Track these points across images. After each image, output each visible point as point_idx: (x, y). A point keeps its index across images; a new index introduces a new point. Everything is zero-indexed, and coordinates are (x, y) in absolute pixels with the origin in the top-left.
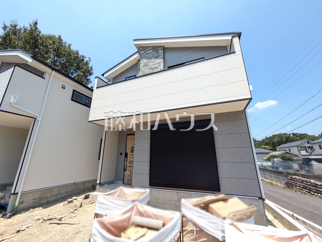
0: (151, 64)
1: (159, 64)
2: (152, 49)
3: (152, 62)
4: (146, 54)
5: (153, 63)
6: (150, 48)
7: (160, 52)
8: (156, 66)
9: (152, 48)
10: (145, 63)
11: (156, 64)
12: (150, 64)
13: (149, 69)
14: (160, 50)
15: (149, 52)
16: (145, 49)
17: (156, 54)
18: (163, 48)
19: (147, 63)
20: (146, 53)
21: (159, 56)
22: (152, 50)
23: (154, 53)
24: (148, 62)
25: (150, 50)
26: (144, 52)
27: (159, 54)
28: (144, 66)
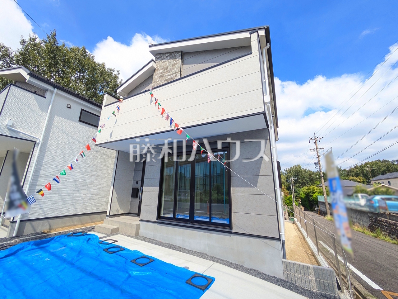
1: (176, 74)
2: (169, 55)
3: (169, 72)
4: (163, 63)
6: (167, 55)
7: (177, 59)
8: (172, 76)
10: (161, 73)
11: (172, 74)
12: (166, 75)
14: (178, 56)
15: (166, 59)
16: (162, 57)
17: (173, 61)
18: (181, 53)
19: (163, 73)
20: (163, 61)
21: (176, 64)
22: (169, 57)
23: (171, 60)
24: (165, 72)
25: (167, 57)
27: (176, 62)
28: (159, 77)
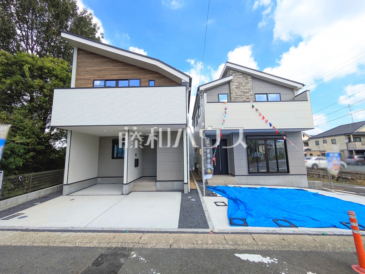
0: (243, 88)
4: (237, 78)
5: (244, 88)
7: (249, 80)
8: (247, 90)
9: (241, 74)
10: (237, 85)
11: (247, 89)
13: (241, 92)
15: (239, 76)
17: (245, 80)
19: (239, 86)
20: (237, 76)
21: (249, 83)
23: (244, 79)
25: (240, 75)
26: (235, 76)
28: (236, 88)
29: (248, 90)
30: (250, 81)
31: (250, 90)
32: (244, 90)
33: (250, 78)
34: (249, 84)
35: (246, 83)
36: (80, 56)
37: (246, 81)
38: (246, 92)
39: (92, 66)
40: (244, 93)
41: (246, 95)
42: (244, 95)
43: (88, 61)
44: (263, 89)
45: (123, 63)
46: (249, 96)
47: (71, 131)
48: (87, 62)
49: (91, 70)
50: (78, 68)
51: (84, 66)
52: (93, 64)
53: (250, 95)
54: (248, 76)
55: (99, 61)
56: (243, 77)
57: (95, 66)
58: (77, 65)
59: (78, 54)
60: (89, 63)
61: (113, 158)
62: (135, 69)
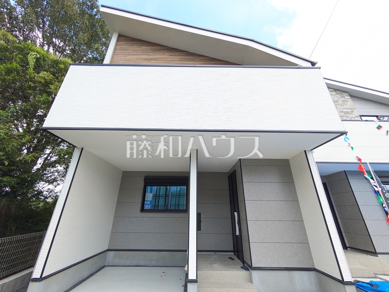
7: (346, 98)
8: (348, 110)
12: (339, 107)
17: (341, 98)
29: (350, 110)
30: (348, 99)
31: (353, 110)
32: (344, 110)
33: (347, 96)
34: (349, 103)
35: (343, 101)
36: (120, 43)
37: (343, 99)
38: (348, 113)
39: (137, 54)
40: (346, 114)
41: (349, 116)
42: (346, 117)
43: (132, 49)
44: (369, 109)
45: (185, 52)
46: (354, 118)
47: (82, 148)
48: (130, 49)
49: (135, 58)
50: (115, 56)
51: (124, 54)
52: (139, 52)
53: (354, 116)
54: (344, 93)
55: (149, 49)
56: (337, 94)
57: (141, 54)
58: (114, 52)
59: (118, 40)
60: (133, 51)
61: (143, 210)
62: (206, 59)
